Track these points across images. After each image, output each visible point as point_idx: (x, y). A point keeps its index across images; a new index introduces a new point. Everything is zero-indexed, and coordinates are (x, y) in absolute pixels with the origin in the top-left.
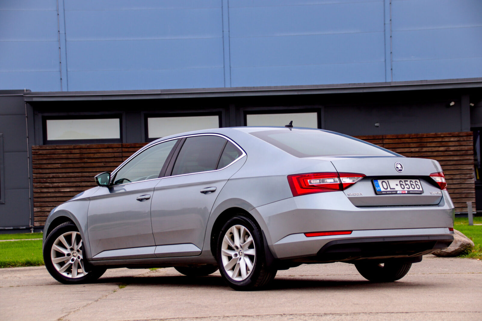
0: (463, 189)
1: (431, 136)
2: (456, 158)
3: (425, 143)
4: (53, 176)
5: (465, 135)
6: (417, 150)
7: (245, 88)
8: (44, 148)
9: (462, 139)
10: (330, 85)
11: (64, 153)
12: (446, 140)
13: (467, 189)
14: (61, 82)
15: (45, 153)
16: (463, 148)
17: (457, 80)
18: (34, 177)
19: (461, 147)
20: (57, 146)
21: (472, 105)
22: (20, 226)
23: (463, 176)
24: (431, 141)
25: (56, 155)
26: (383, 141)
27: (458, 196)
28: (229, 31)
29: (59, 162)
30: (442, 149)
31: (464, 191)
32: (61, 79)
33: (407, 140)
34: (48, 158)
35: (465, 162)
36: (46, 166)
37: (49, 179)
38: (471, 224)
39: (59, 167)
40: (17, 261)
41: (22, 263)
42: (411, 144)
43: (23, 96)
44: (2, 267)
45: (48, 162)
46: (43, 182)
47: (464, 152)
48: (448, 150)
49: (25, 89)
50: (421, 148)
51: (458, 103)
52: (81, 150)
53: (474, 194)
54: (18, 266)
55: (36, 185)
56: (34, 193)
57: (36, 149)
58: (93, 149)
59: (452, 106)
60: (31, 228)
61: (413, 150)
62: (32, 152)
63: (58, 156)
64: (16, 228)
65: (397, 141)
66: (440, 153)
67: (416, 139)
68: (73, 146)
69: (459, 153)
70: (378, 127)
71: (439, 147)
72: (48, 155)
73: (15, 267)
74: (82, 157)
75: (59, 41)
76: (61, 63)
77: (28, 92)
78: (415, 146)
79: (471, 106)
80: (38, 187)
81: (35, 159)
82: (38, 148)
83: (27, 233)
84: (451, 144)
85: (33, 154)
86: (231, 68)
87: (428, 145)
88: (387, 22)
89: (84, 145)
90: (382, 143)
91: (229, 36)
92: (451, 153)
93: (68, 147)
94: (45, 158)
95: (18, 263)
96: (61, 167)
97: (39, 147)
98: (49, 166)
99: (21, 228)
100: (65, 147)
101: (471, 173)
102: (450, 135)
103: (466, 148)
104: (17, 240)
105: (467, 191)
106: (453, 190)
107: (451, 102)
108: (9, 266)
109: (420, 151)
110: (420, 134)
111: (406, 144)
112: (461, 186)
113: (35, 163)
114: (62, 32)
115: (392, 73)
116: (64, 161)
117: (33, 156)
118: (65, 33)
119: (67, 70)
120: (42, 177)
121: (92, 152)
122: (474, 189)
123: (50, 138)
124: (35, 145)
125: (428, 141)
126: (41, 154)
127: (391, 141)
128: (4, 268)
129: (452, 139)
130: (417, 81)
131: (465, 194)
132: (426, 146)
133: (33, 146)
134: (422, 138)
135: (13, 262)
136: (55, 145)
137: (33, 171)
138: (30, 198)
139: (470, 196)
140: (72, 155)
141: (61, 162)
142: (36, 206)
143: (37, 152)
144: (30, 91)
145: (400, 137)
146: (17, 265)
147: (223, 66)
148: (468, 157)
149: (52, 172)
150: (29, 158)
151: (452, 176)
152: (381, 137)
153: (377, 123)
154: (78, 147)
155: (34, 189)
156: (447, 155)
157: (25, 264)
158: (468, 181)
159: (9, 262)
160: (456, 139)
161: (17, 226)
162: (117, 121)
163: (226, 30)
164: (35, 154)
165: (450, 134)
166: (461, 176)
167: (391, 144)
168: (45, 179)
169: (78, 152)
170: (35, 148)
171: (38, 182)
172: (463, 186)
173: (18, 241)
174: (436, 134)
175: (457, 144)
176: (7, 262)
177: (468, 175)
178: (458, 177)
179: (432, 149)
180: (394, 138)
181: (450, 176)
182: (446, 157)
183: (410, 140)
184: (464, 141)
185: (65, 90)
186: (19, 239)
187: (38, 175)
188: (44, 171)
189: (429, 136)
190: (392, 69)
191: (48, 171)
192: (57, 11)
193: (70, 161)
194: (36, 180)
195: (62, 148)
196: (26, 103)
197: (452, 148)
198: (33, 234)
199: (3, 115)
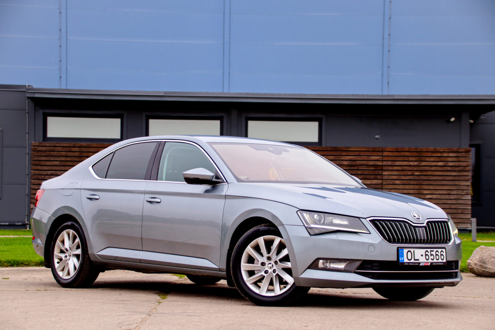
0: (459, 205)
1: (430, 150)
2: (454, 174)
3: (424, 158)
4: (51, 173)
5: (463, 151)
6: (416, 163)
7: (248, 94)
8: (43, 145)
9: (460, 155)
10: (334, 95)
11: (64, 150)
12: (445, 155)
13: (464, 205)
14: (60, 80)
15: (44, 150)
16: (462, 164)
17: (460, 96)
18: (32, 174)
19: (459, 163)
20: (56, 143)
21: (472, 121)
22: (16, 222)
23: (459, 192)
24: (430, 155)
25: (55, 152)
26: (382, 153)
27: (454, 211)
28: (230, 38)
29: (58, 159)
30: (440, 164)
31: (461, 206)
32: (61, 77)
33: (407, 153)
34: (47, 155)
35: (463, 178)
36: (44, 163)
37: (47, 176)
38: (474, 241)
39: (58, 164)
40: (30, 261)
41: (36, 262)
42: (410, 158)
43: (25, 91)
44: (15, 265)
45: (46, 159)
46: (41, 178)
47: (462, 168)
48: (446, 165)
49: (27, 85)
50: (419, 162)
51: (458, 119)
52: (81, 148)
53: (470, 210)
54: (32, 266)
55: (33, 182)
56: (32, 189)
57: (36, 145)
58: (93, 148)
59: (453, 122)
60: (27, 224)
61: (412, 163)
62: (32, 148)
63: (58, 153)
64: (11, 224)
65: (396, 154)
66: (438, 168)
67: (415, 153)
68: (73, 144)
69: (457, 169)
70: (377, 139)
71: (438, 162)
72: (48, 152)
73: (29, 266)
74: (82, 155)
75: (60, 39)
76: (61, 61)
77: (30, 88)
78: (414, 160)
79: (471, 123)
80: (36, 183)
81: (34, 155)
82: (37, 144)
83: (23, 229)
84: (449, 159)
85: (32, 150)
86: (230, 75)
87: (427, 159)
88: (386, 36)
89: (83, 144)
90: (382, 155)
91: (230, 43)
92: (449, 168)
93: (67, 145)
94: (44, 154)
95: (31, 262)
96: (60, 165)
97: (39, 144)
98: (48, 163)
99: (17, 224)
100: (65, 145)
101: (468, 189)
102: (449, 151)
103: (464, 164)
104: (16, 236)
105: (463, 207)
106: (449, 205)
107: (451, 118)
108: (22, 265)
109: (419, 165)
110: (420, 148)
111: (405, 157)
112: (457, 201)
113: (34, 159)
114: (63, 30)
115: (388, 86)
116: (63, 159)
117: (32, 152)
118: (67, 32)
119: (67, 69)
120: (41, 174)
121: (91, 151)
122: (470, 205)
123: (50, 135)
124: (35, 141)
125: (428, 155)
126: (40, 151)
127: (390, 154)
128: (17, 266)
129: (451, 155)
130: (421, 96)
131: (461, 210)
132: (425, 160)
133: (33, 142)
134: (421, 152)
135: (26, 261)
136: (55, 142)
137: (31, 167)
138: (28, 195)
139: (466, 212)
140: (72, 153)
141: (60, 160)
142: (33, 203)
143: (36, 149)
144: (32, 86)
145: (399, 150)
146: (31, 264)
147: (222, 72)
148: (465, 174)
149: (51, 169)
150: (28, 154)
151: (449, 192)
152: (381, 150)
153: (378, 135)
154: (77, 145)
155: (31, 185)
156: (445, 170)
157: (39, 264)
158: (465, 197)
159: (22, 261)
160: (454, 155)
161: (13, 222)
162: (118, 121)
163: (227, 36)
164: (35, 150)
165: (449, 149)
166: (458, 191)
167: (390, 157)
168: (43, 176)
169: (78, 151)
170: (34, 144)
171: (36, 178)
172: (460, 202)
173: (17, 238)
174: (435, 149)
175: (455, 159)
176: (20, 260)
177: (465, 191)
178: (455, 192)
179: (430, 164)
180: (393, 150)
181: (447, 191)
182: (445, 172)
183: (409, 153)
184: (463, 157)
185: (64, 87)
186: (17, 235)
187: (37, 172)
188: (43, 168)
189: (428, 150)
190: (388, 83)
191: (46, 168)
192: (60, 9)
193: (69, 159)
194: (34, 176)
195: (62, 145)
196: (28, 99)
197: (450, 164)
198: (28, 231)
199: (3, 110)
